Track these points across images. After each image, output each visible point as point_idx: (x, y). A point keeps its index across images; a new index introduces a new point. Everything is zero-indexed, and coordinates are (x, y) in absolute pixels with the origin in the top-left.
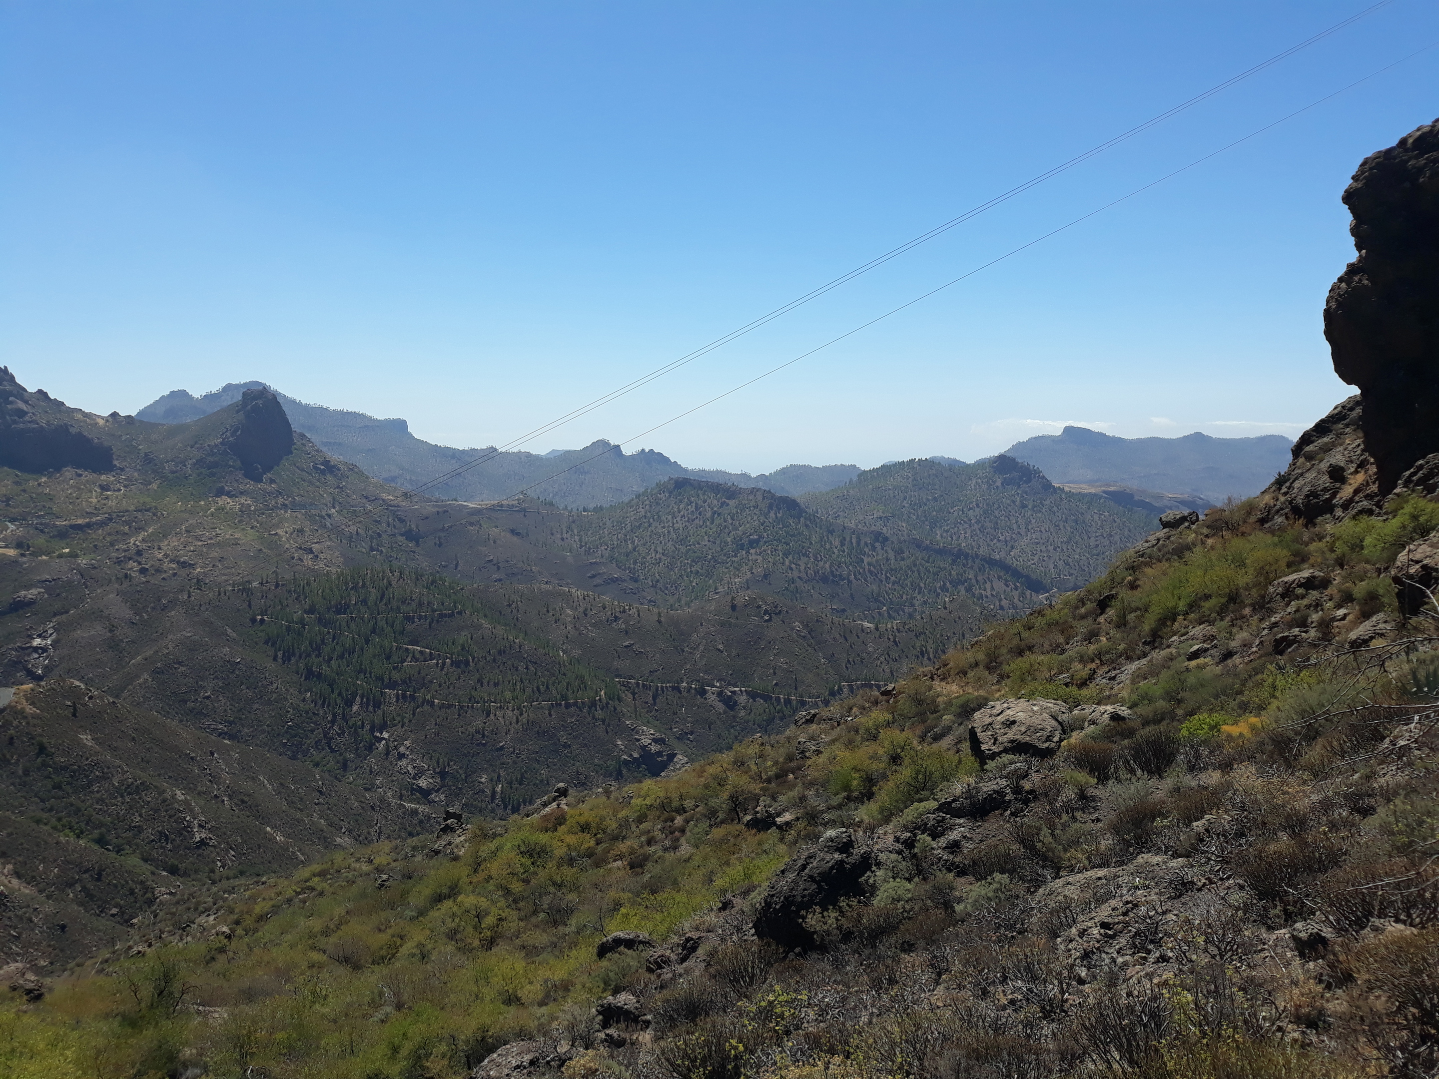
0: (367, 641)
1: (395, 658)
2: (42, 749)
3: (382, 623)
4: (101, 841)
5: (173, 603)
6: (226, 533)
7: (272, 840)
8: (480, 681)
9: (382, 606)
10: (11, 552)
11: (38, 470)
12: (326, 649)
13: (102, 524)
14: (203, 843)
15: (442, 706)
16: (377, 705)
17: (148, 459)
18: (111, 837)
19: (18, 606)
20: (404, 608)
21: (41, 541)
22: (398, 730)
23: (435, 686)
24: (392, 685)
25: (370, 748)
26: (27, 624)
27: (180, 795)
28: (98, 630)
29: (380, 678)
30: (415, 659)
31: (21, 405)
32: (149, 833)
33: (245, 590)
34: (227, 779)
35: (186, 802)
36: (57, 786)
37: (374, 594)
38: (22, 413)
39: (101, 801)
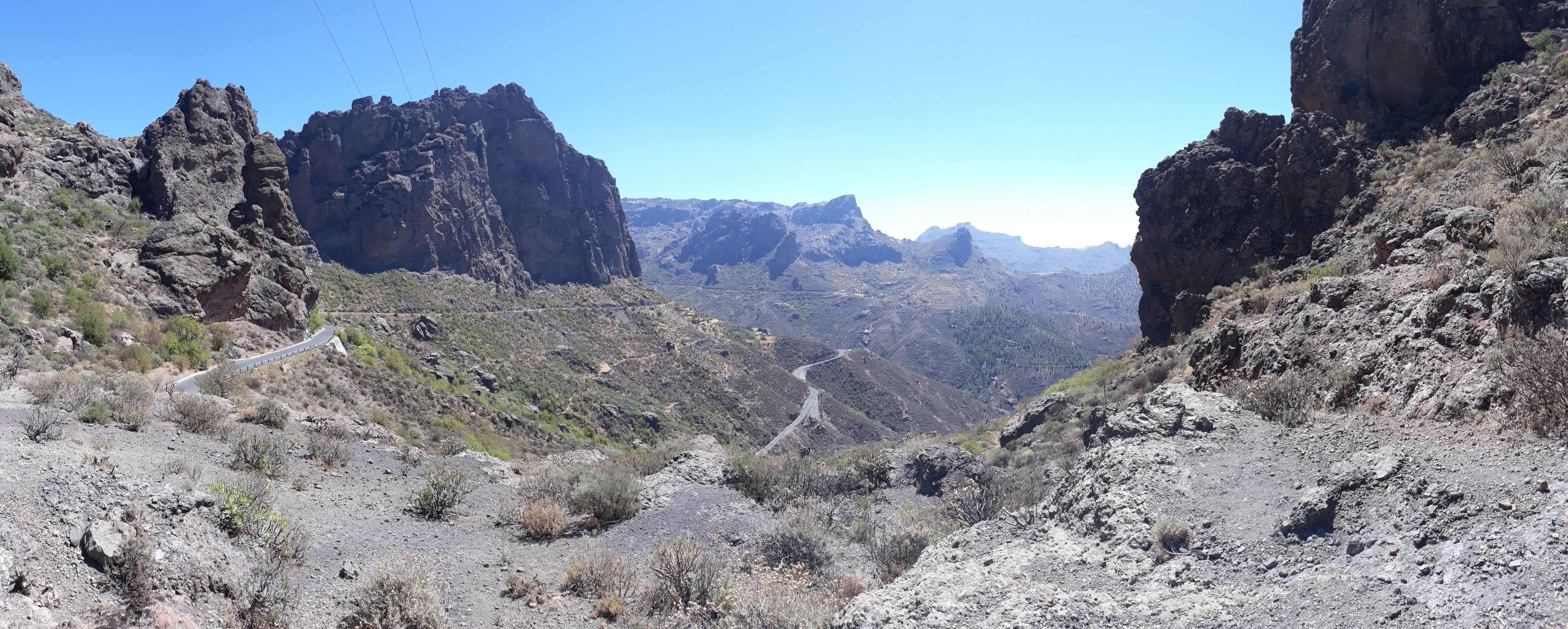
0: (990, 337)
1: (1002, 345)
2: (851, 375)
3: (997, 330)
4: (868, 414)
5: (916, 317)
6: (943, 288)
7: (936, 421)
8: (1034, 355)
9: (997, 322)
10: (862, 295)
11: (875, 262)
12: (975, 341)
13: (897, 284)
14: (906, 419)
15: (1019, 367)
16: (993, 365)
17: (914, 257)
18: (871, 412)
19: (861, 316)
20: (1006, 323)
21: (873, 290)
22: (1002, 376)
23: (1016, 358)
24: (1000, 357)
25: (989, 383)
26: (863, 323)
27: (899, 398)
28: (886, 327)
29: (994, 354)
30: (1010, 346)
31: (871, 237)
32: (885, 412)
33: (947, 313)
34: (922, 393)
35: (902, 402)
36: (855, 390)
37: (994, 317)
38: (870, 240)
39: (869, 397)
